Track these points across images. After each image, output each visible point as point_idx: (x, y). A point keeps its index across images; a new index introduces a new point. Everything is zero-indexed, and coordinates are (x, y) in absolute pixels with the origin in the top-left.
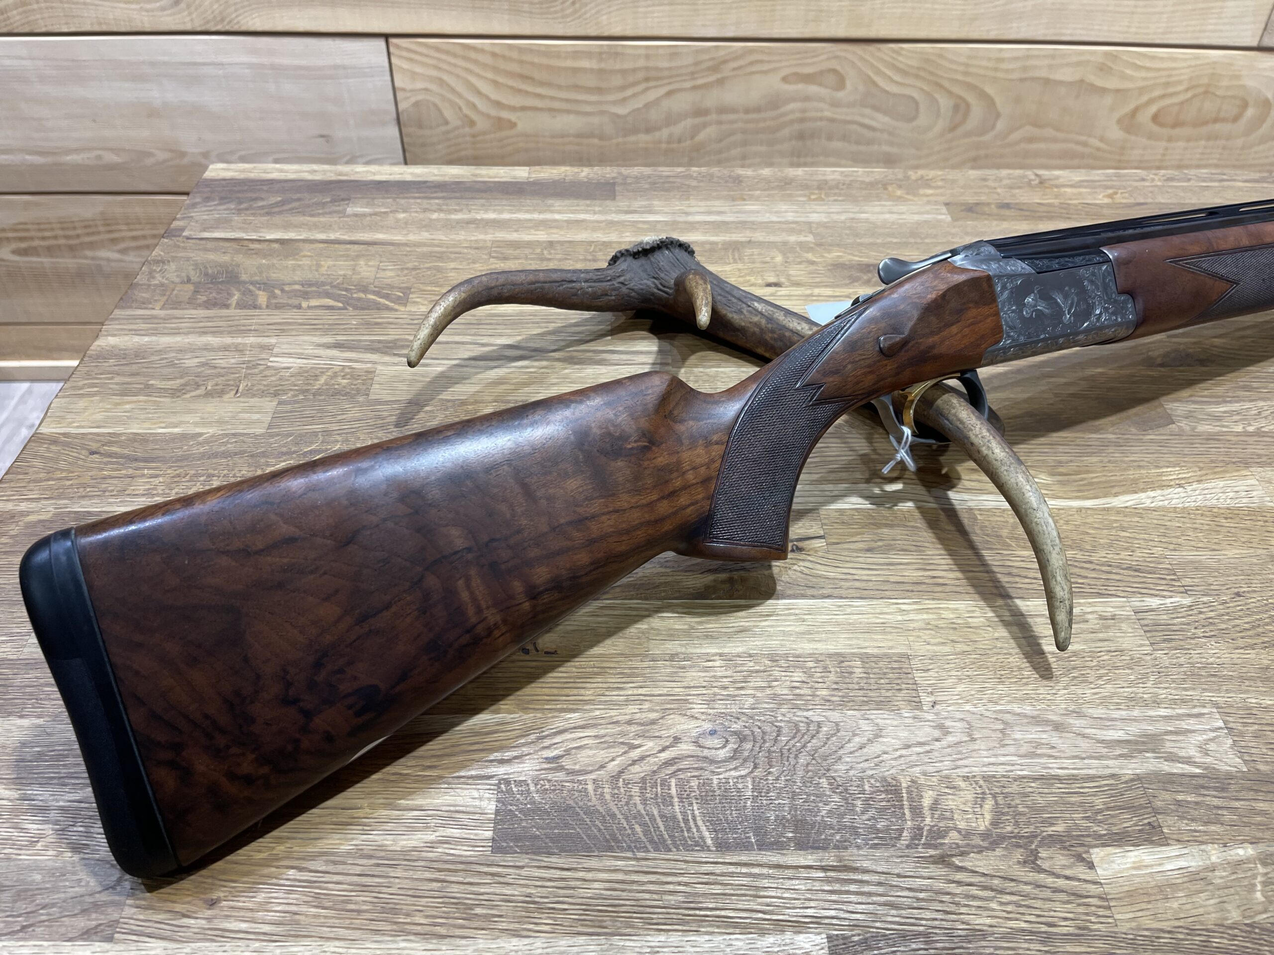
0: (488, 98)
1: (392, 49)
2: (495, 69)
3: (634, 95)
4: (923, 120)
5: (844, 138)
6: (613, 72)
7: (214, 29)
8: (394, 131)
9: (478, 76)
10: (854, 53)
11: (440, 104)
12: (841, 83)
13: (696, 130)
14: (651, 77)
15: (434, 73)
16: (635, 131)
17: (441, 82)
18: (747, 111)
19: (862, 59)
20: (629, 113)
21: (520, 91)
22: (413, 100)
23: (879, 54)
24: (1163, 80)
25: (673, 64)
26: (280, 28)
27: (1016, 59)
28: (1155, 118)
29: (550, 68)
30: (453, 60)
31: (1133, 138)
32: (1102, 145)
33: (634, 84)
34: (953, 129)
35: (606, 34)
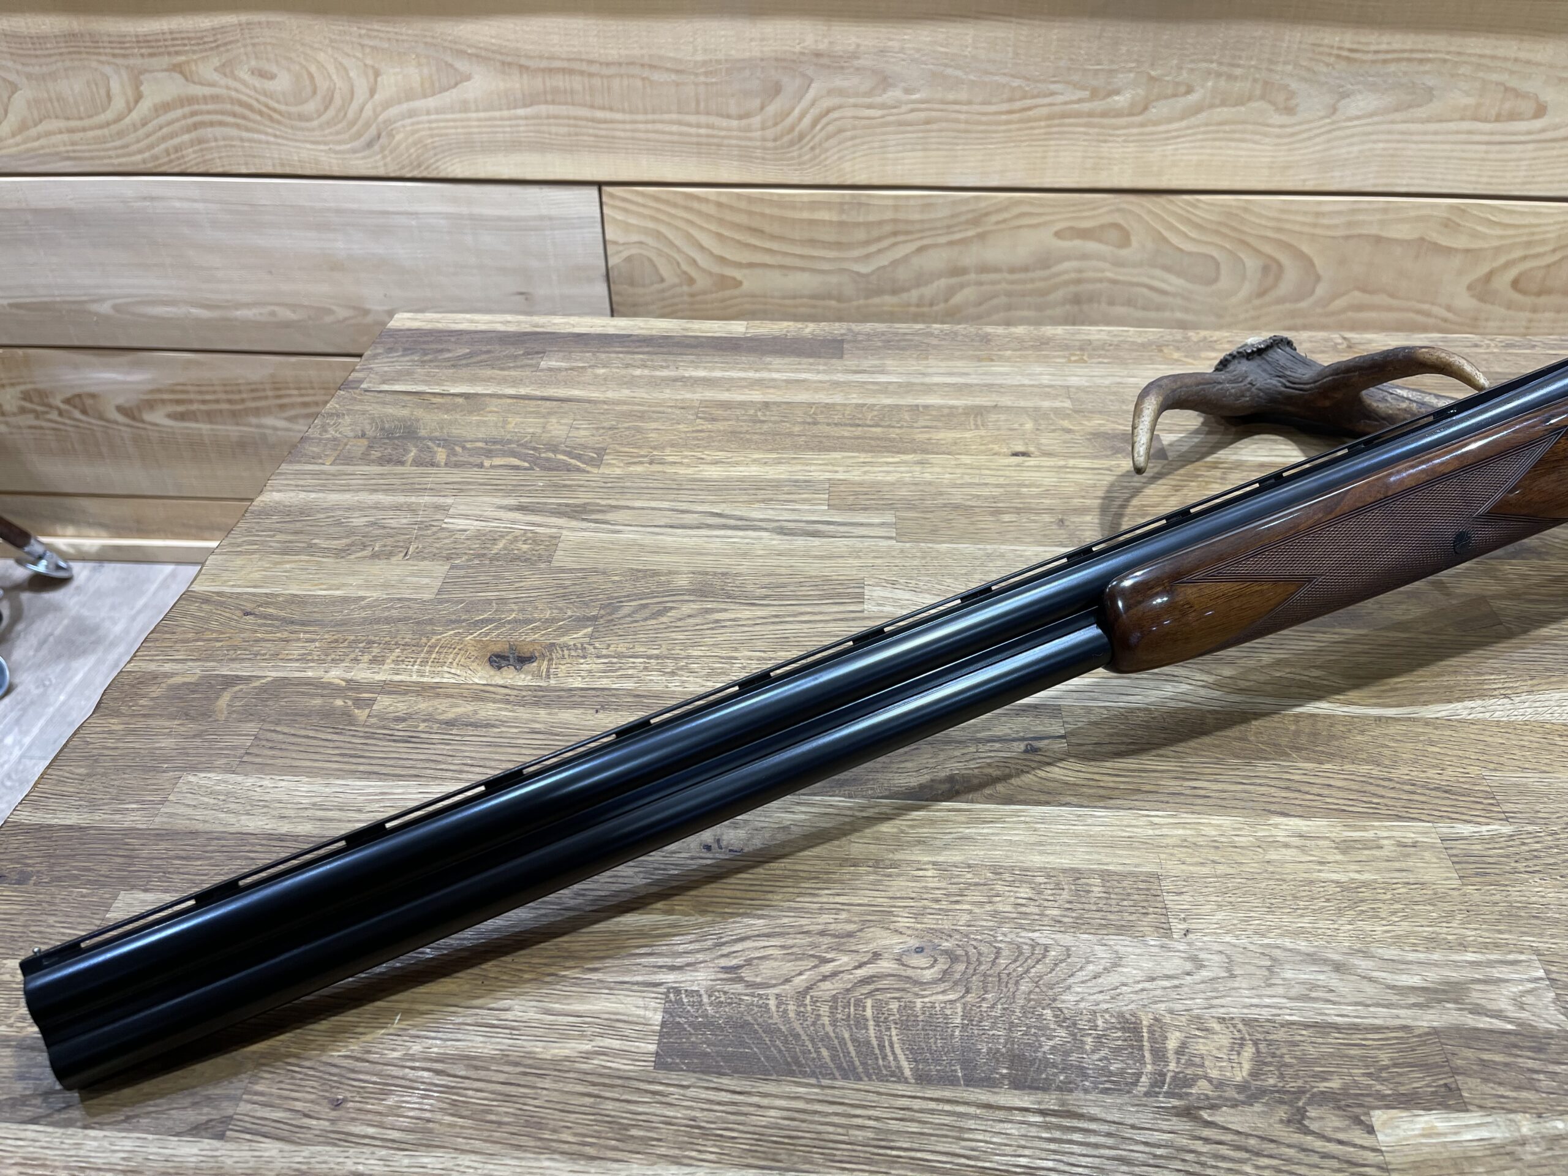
0: (711, 253)
1: (604, 199)
2: (721, 221)
3: (880, 251)
4: (1225, 282)
5: (1130, 302)
6: (858, 225)
7: (409, 175)
8: (601, 289)
9: (702, 228)
10: (1142, 206)
11: (655, 258)
12: (1125, 239)
13: (951, 292)
14: (900, 230)
15: (651, 225)
16: (879, 292)
17: (659, 235)
18: (1012, 270)
19: (1150, 212)
20: (873, 273)
21: (747, 245)
22: (625, 254)
23: (1169, 206)
24: (1525, 239)
25: (926, 216)
26: (482, 175)
27: (1339, 213)
28: (1515, 284)
29: (783, 220)
30: (673, 211)
31: (1488, 307)
32: (1450, 316)
33: (879, 239)
34: (1261, 294)
35: (849, 182)
